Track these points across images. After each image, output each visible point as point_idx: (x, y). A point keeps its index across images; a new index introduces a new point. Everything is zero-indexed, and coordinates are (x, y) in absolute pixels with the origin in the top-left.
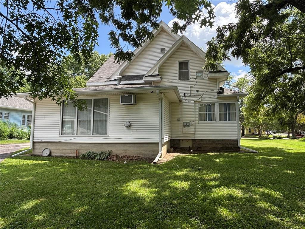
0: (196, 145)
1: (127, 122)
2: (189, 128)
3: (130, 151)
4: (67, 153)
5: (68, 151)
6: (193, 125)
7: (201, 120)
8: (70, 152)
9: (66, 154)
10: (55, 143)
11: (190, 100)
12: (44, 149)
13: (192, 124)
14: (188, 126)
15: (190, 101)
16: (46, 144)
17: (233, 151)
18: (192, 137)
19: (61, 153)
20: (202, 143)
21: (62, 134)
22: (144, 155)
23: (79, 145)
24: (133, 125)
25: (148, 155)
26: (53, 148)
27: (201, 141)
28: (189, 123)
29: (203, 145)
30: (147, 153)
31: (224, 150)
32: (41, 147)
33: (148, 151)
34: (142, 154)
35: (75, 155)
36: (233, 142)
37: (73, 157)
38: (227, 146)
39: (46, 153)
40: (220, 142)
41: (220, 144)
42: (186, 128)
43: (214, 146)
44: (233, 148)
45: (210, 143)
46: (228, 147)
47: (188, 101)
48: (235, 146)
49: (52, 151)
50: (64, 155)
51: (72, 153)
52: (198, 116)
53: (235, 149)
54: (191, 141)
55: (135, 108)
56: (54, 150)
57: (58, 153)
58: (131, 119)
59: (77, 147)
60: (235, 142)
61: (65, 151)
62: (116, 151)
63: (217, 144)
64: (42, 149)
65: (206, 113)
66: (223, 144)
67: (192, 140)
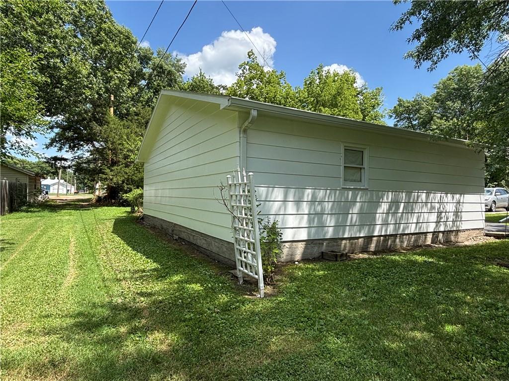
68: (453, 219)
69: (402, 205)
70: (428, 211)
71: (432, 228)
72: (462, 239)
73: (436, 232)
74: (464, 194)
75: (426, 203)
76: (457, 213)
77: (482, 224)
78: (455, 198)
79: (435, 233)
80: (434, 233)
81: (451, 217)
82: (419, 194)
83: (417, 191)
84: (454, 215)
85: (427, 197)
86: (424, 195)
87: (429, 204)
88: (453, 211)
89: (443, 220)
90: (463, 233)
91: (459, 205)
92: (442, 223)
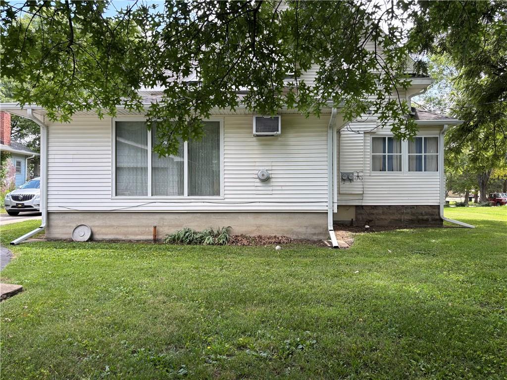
0: (364, 217)
1: (262, 172)
2: (352, 183)
3: (268, 227)
4: (132, 234)
5: (134, 229)
6: (360, 178)
7: (374, 169)
8: (137, 232)
9: (128, 236)
10: (101, 214)
11: (358, 130)
12: (75, 225)
13: (358, 176)
14: (351, 180)
15: (358, 132)
16: (80, 216)
17: (429, 225)
18: (357, 201)
19: (118, 234)
20: (375, 211)
21: (116, 195)
22: (296, 235)
23: (158, 217)
24: (273, 176)
25: (305, 234)
26: (97, 223)
27: (373, 208)
28: (353, 173)
29: (377, 217)
30: (302, 230)
31: (414, 225)
32: (68, 223)
33: (305, 227)
34: (293, 233)
35: (151, 237)
36: (430, 210)
37: (147, 242)
38: (420, 217)
39: (83, 235)
40: (409, 211)
41: (408, 213)
42: (347, 184)
43: (397, 218)
44: (430, 220)
45: (390, 212)
46: (423, 220)
47: (353, 131)
48: (434, 217)
49: (95, 230)
50: (124, 238)
51: (142, 234)
52: (369, 161)
53: (434, 222)
54: (354, 210)
55: (276, 143)
56: (99, 229)
57: (110, 234)
58: (269, 164)
59: (154, 220)
60: (435, 210)
61: (126, 229)
62: (239, 227)
63: (403, 213)
64: (70, 226)
65: (384, 156)
66: (413, 214)
67: (356, 206)
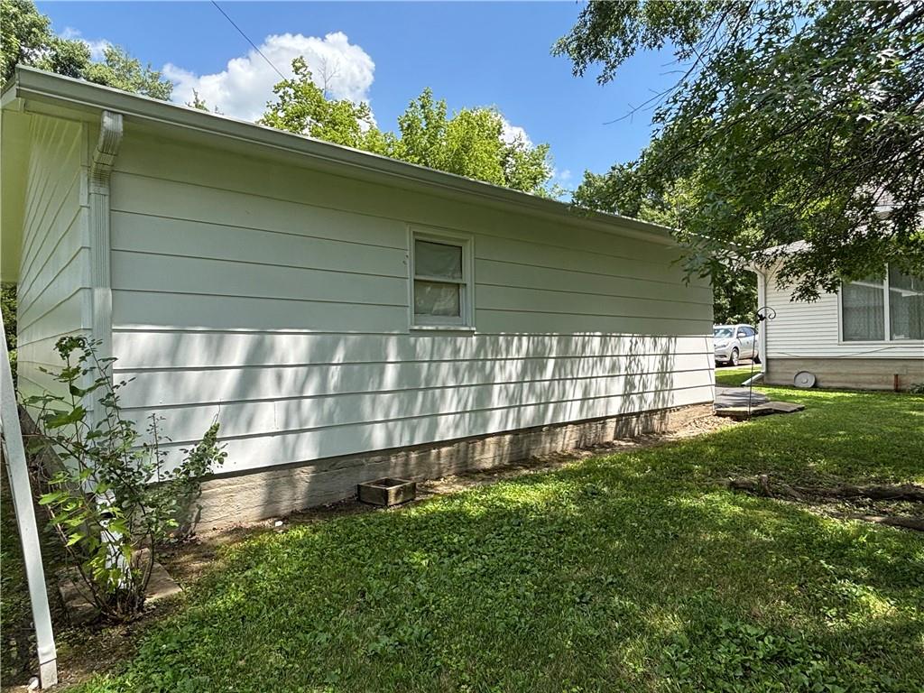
5: (867, 377)
8: (872, 380)
9: (859, 384)
10: (826, 361)
12: (798, 372)
19: (846, 382)
21: (844, 340)
23: (901, 365)
26: (821, 369)
32: (789, 369)
35: (892, 387)
37: (886, 391)
39: (806, 382)
49: (819, 377)
50: (854, 387)
56: (823, 376)
59: (896, 369)
61: (857, 377)
64: (791, 372)
68: (656, 387)
69: (551, 363)
70: (606, 374)
71: (615, 407)
72: (675, 425)
73: (623, 415)
74: (676, 337)
75: (602, 357)
76: (663, 374)
77: (709, 394)
78: (658, 344)
79: (623, 418)
80: (619, 417)
81: (653, 382)
82: (587, 338)
83: (582, 334)
84: (657, 378)
85: (604, 345)
86: (596, 341)
87: (608, 360)
88: (656, 371)
89: (636, 391)
90: (676, 413)
91: (667, 359)
92: (634, 396)
